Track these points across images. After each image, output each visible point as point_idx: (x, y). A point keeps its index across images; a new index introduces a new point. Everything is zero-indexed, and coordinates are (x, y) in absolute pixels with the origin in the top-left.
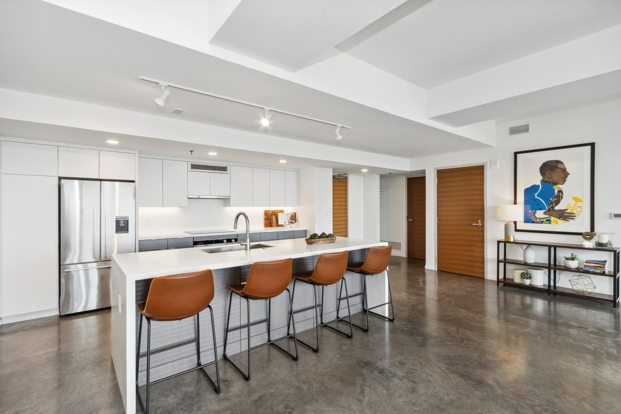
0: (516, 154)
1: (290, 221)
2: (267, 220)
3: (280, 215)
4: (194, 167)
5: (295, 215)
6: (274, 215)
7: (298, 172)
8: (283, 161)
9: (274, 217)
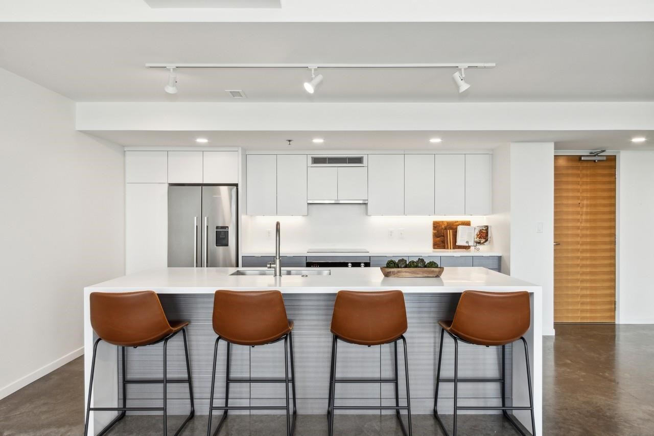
1: (478, 240)
2: (438, 237)
3: (460, 229)
4: (316, 161)
5: (487, 230)
6: (451, 228)
7: (492, 155)
8: (436, 140)
9: (450, 233)
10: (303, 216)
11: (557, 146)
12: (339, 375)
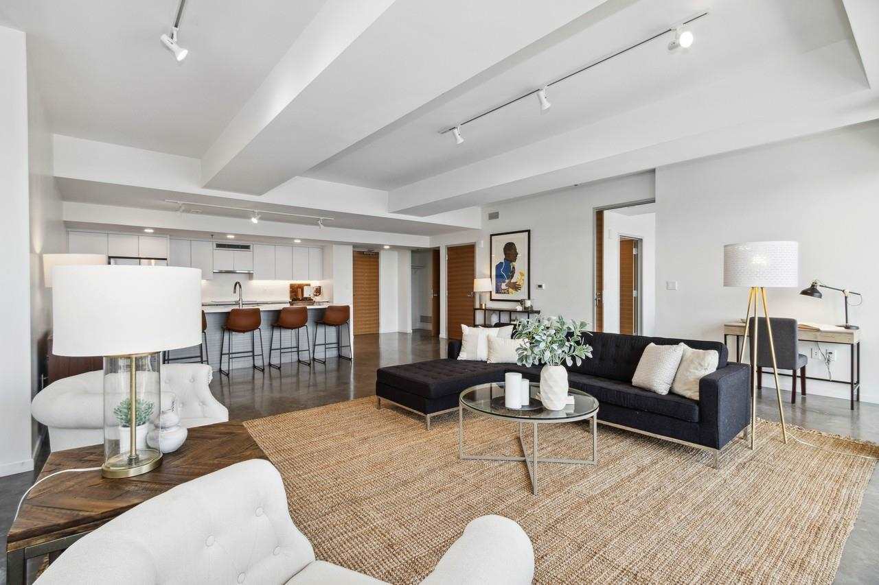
0: (491, 235)
1: (315, 294)
2: (293, 296)
3: (305, 288)
4: (219, 246)
5: (320, 288)
6: (300, 288)
7: (322, 249)
8: (297, 241)
9: (299, 290)
10: (207, 280)
11: (354, 247)
12: (273, 347)
